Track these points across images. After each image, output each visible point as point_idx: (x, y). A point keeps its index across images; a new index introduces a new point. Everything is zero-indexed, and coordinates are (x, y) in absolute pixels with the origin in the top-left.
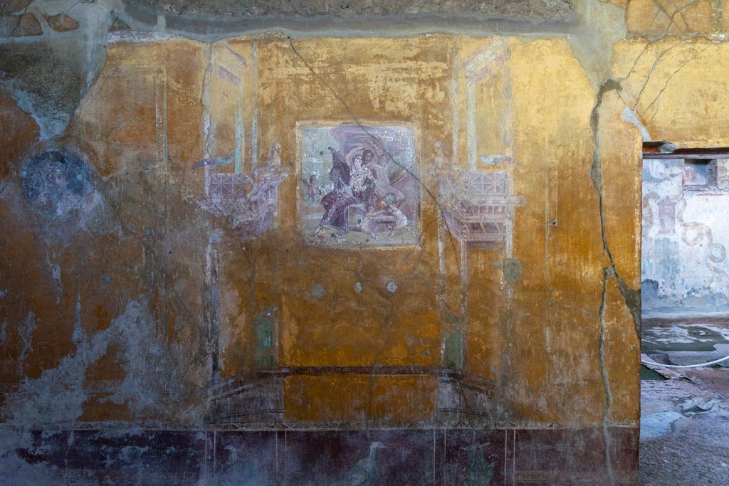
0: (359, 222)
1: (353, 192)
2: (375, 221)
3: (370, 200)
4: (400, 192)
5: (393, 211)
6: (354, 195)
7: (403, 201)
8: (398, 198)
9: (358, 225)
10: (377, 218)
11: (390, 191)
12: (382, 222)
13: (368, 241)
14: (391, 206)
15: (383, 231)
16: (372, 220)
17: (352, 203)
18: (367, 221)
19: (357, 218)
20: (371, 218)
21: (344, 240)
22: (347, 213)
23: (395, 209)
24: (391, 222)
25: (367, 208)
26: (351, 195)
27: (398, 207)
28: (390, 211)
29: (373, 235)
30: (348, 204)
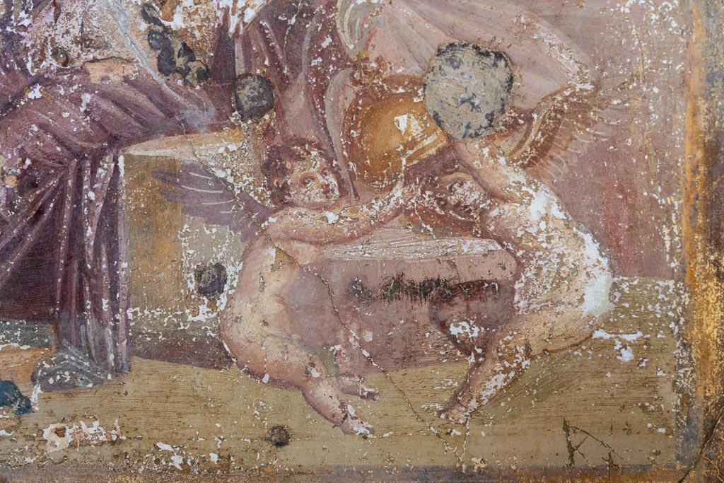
0: (212, 283)
1: (161, 40)
2: (336, 278)
3: (297, 102)
4: (548, 36)
5: (493, 195)
6: (166, 66)
7: (580, 108)
8: (534, 87)
9: (203, 314)
10: (355, 252)
11: (472, 30)
12: (398, 287)
13: (281, 438)
14: (475, 152)
15: (409, 358)
16: (319, 273)
17: (148, 132)
18: (276, 282)
19: (190, 256)
20: (306, 254)
21: (91, 429)
22: (110, 210)
23: (510, 176)
24: (475, 289)
25: (272, 168)
26: (146, 62)
27: (534, 162)
28: (468, 193)
29: (326, 393)
30: (116, 141)
